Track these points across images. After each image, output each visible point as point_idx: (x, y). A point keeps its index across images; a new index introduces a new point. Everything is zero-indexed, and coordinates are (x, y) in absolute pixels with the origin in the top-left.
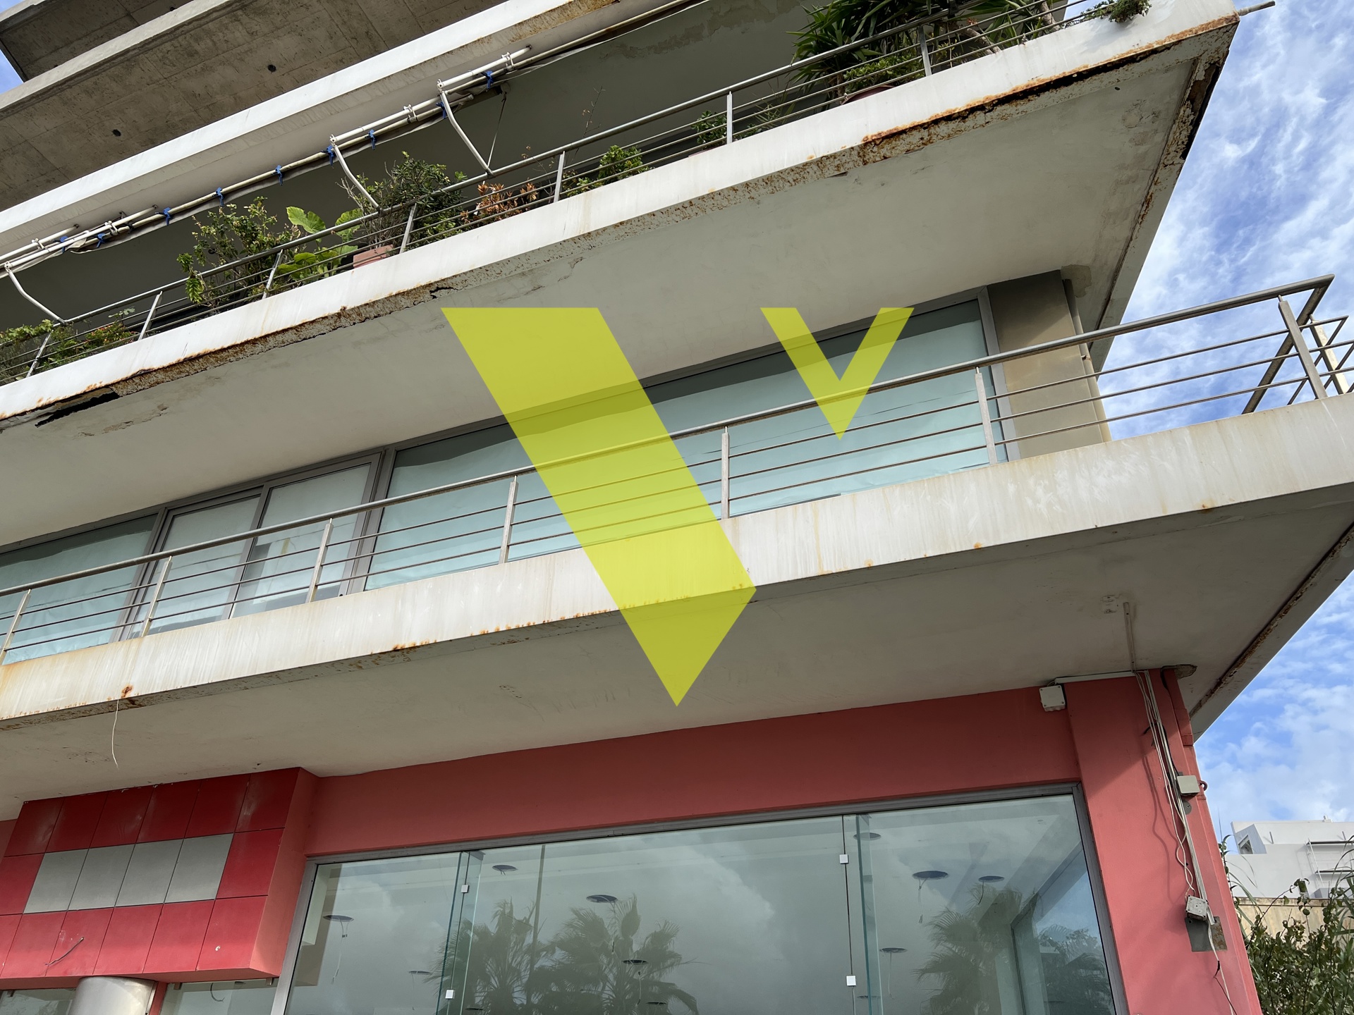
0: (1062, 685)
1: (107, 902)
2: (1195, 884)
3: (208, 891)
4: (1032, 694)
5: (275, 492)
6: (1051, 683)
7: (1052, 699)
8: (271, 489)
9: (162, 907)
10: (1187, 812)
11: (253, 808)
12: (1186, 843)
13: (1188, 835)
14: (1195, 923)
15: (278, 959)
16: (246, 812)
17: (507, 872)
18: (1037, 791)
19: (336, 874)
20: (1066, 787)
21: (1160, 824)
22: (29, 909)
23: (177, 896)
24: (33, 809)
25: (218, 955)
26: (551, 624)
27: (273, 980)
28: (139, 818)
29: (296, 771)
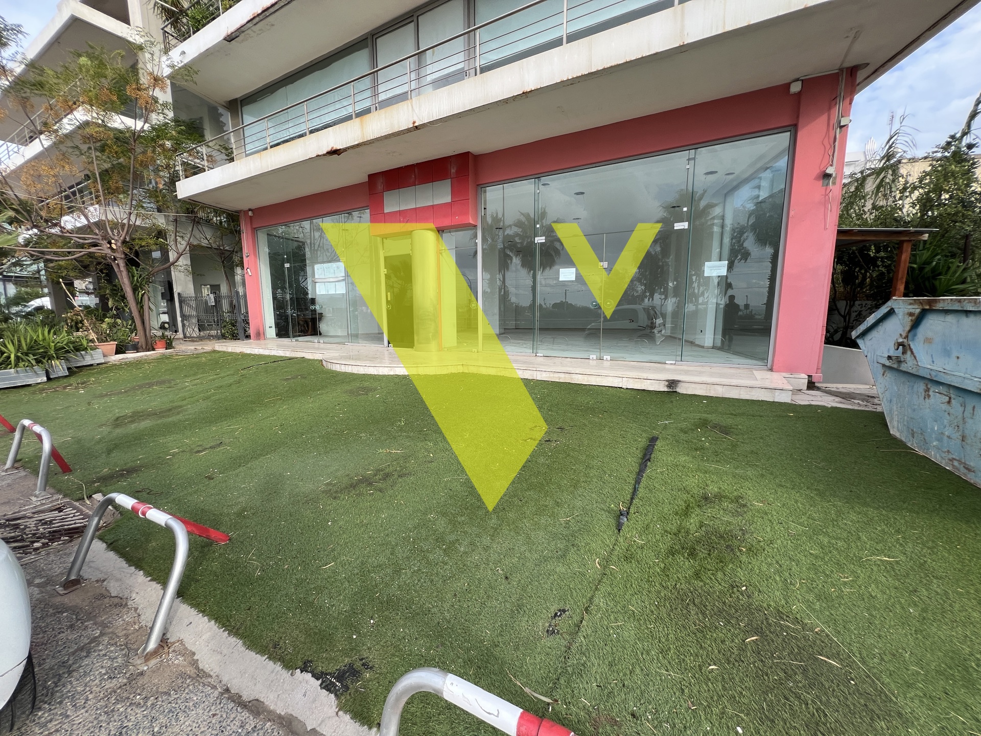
0: (802, 80)
1: (412, 206)
2: (832, 162)
3: (448, 199)
4: (788, 86)
5: (420, 18)
6: (797, 80)
7: (796, 88)
8: (418, 17)
9: (433, 206)
10: (840, 133)
11: (455, 168)
12: (834, 146)
13: (837, 143)
14: (827, 176)
15: (476, 219)
16: (453, 171)
18: (776, 131)
19: (485, 192)
20: (789, 128)
21: (826, 139)
22: (386, 211)
23: (437, 202)
24: (372, 177)
25: (458, 220)
26: (592, 73)
27: (475, 226)
28: (413, 176)
29: (468, 153)
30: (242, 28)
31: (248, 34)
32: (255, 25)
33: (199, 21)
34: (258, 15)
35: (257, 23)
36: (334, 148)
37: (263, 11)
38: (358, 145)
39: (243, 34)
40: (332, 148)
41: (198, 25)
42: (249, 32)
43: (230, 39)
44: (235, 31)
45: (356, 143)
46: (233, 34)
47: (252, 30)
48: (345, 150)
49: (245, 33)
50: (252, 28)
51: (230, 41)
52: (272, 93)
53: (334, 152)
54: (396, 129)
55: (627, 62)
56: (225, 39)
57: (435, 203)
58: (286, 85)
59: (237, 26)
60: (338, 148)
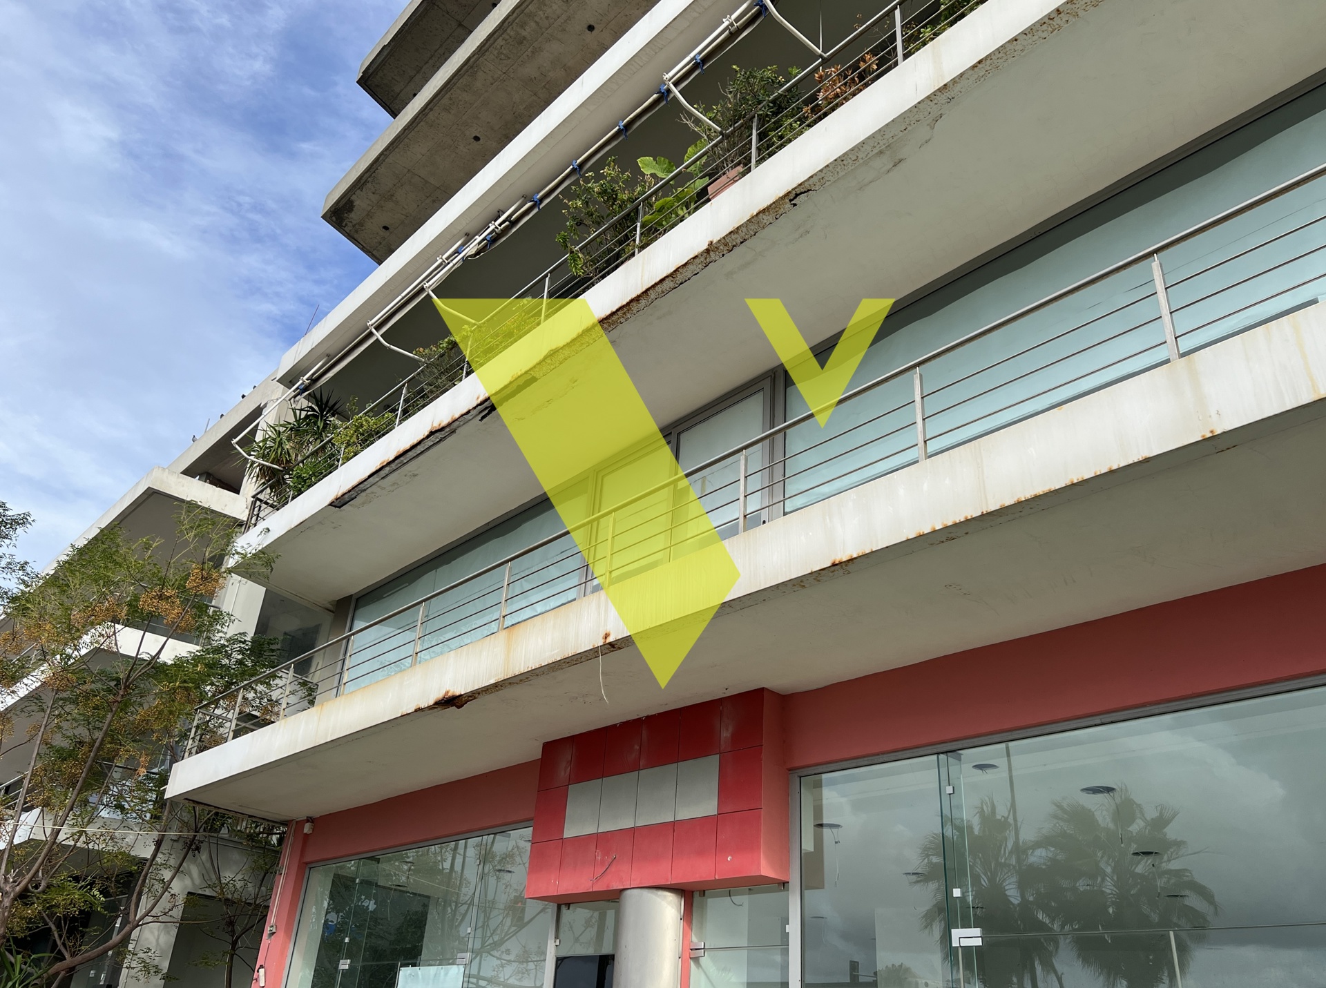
1: (627, 823)
3: (707, 806)
5: (682, 436)
8: (679, 435)
9: (673, 825)
11: (731, 729)
15: (785, 865)
16: (726, 734)
17: (989, 771)
19: (819, 785)
22: (569, 833)
23: (684, 814)
24: (551, 748)
25: (730, 865)
26: (990, 514)
27: (784, 884)
28: (637, 747)
29: (761, 691)
30: (361, 486)
31: (372, 493)
32: (382, 478)
33: (305, 481)
34: (389, 463)
35: (387, 475)
36: (450, 694)
37: (397, 458)
38: (496, 687)
39: (363, 494)
40: (447, 692)
41: (303, 485)
42: (374, 489)
43: (339, 503)
44: (349, 491)
45: (492, 681)
46: (346, 496)
47: (379, 487)
48: (472, 696)
49: (368, 491)
50: (379, 483)
51: (340, 507)
52: (411, 582)
53: (450, 702)
54: (570, 652)
55: (1073, 484)
56: (331, 504)
57: (680, 817)
58: (436, 567)
59: (354, 482)
60: (458, 693)
